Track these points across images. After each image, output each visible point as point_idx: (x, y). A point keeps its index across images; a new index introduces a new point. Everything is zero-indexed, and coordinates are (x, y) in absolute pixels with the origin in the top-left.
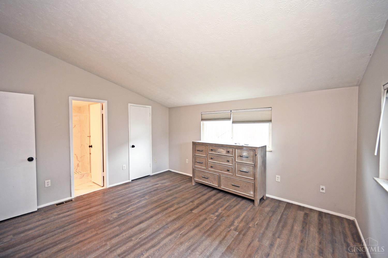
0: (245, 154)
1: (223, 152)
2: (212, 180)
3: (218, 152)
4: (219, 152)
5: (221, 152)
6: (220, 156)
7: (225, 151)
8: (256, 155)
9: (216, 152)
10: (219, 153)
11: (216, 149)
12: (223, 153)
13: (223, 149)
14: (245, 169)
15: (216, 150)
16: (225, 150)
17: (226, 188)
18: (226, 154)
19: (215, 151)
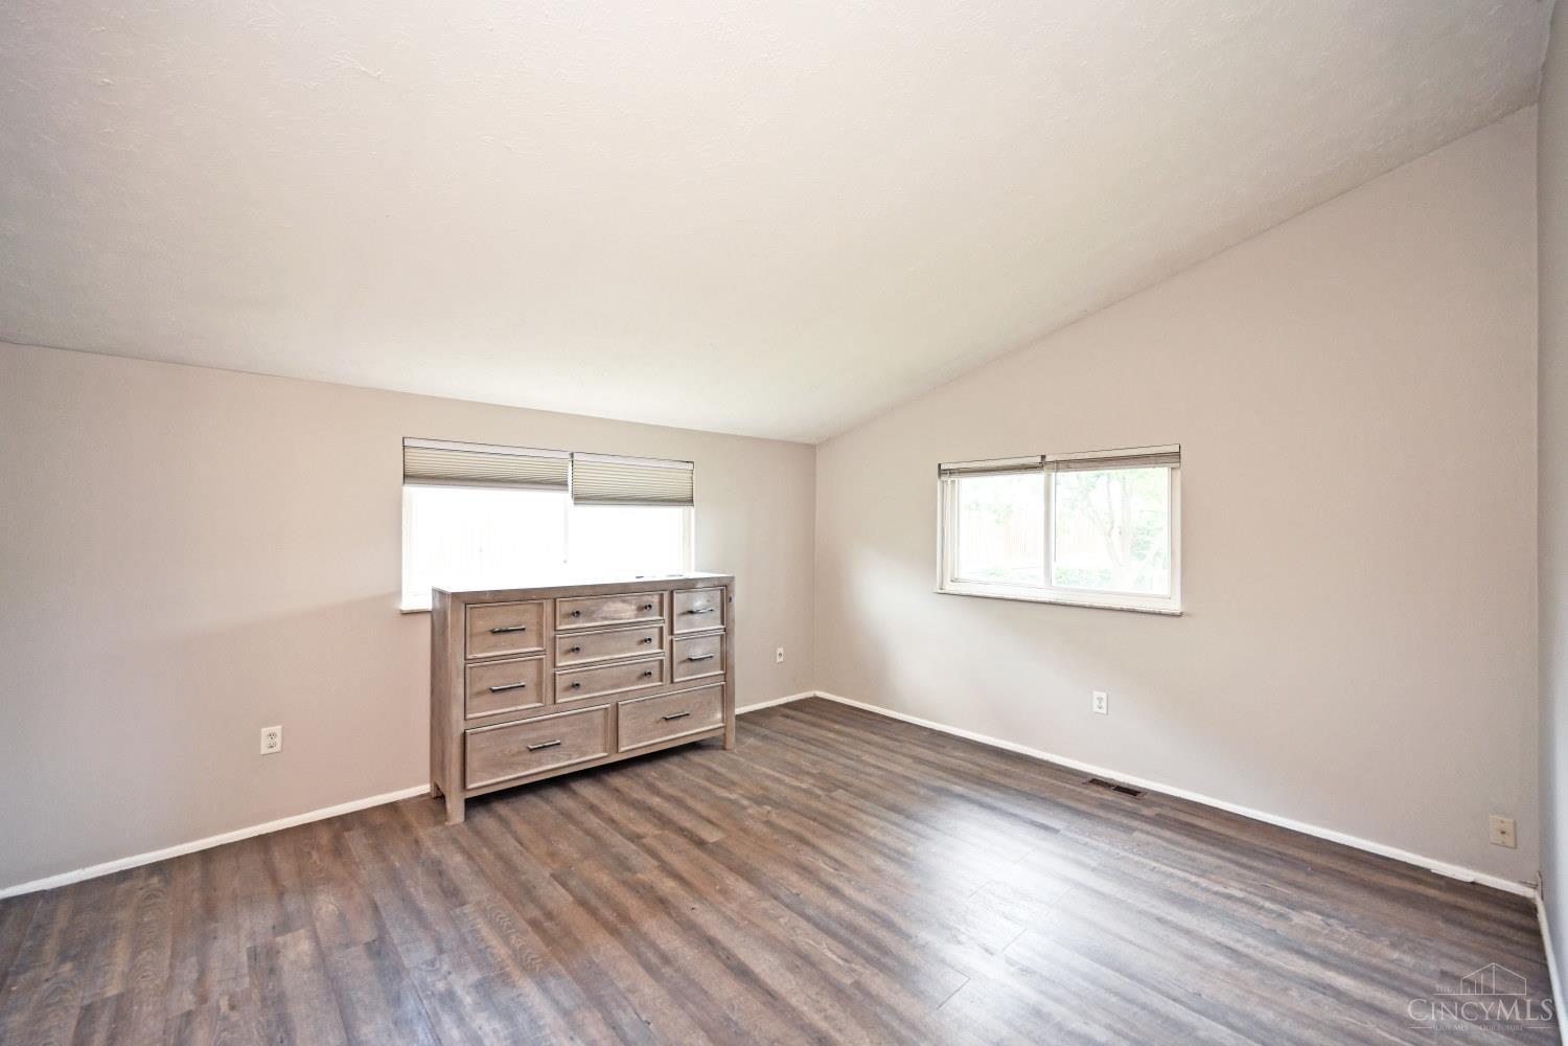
0: (699, 602)
1: (625, 611)
2: (580, 741)
3: (603, 615)
4: (608, 615)
5: (617, 616)
6: (613, 629)
7: (634, 607)
8: (730, 599)
9: (595, 620)
10: (606, 619)
11: (594, 608)
12: (623, 615)
13: (624, 601)
14: (697, 653)
15: (593, 612)
16: (634, 602)
17: (639, 742)
18: (636, 617)
19: (590, 615)
